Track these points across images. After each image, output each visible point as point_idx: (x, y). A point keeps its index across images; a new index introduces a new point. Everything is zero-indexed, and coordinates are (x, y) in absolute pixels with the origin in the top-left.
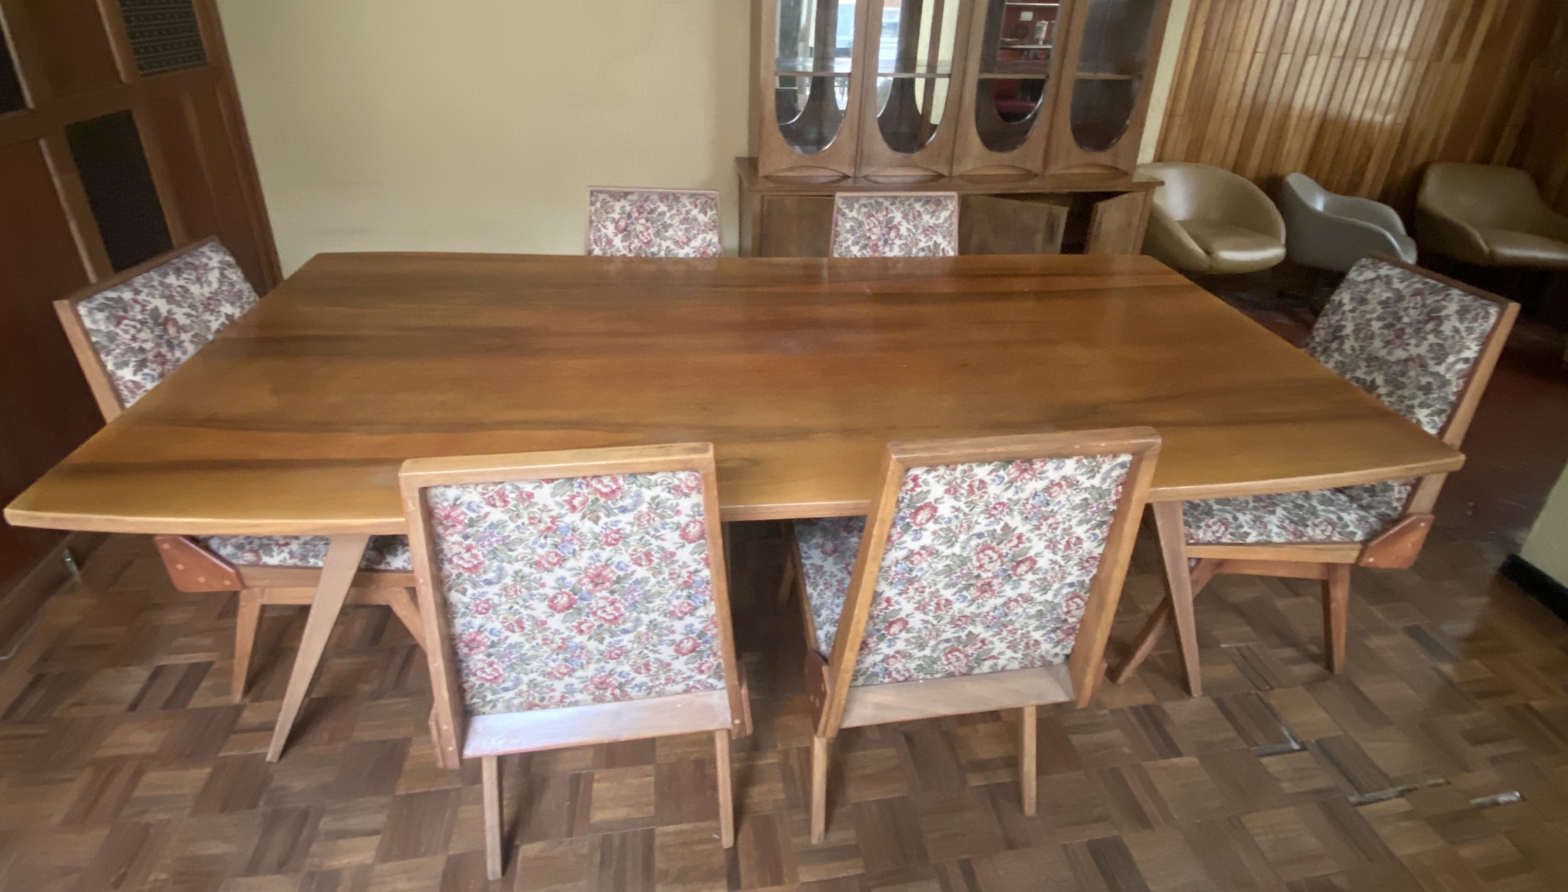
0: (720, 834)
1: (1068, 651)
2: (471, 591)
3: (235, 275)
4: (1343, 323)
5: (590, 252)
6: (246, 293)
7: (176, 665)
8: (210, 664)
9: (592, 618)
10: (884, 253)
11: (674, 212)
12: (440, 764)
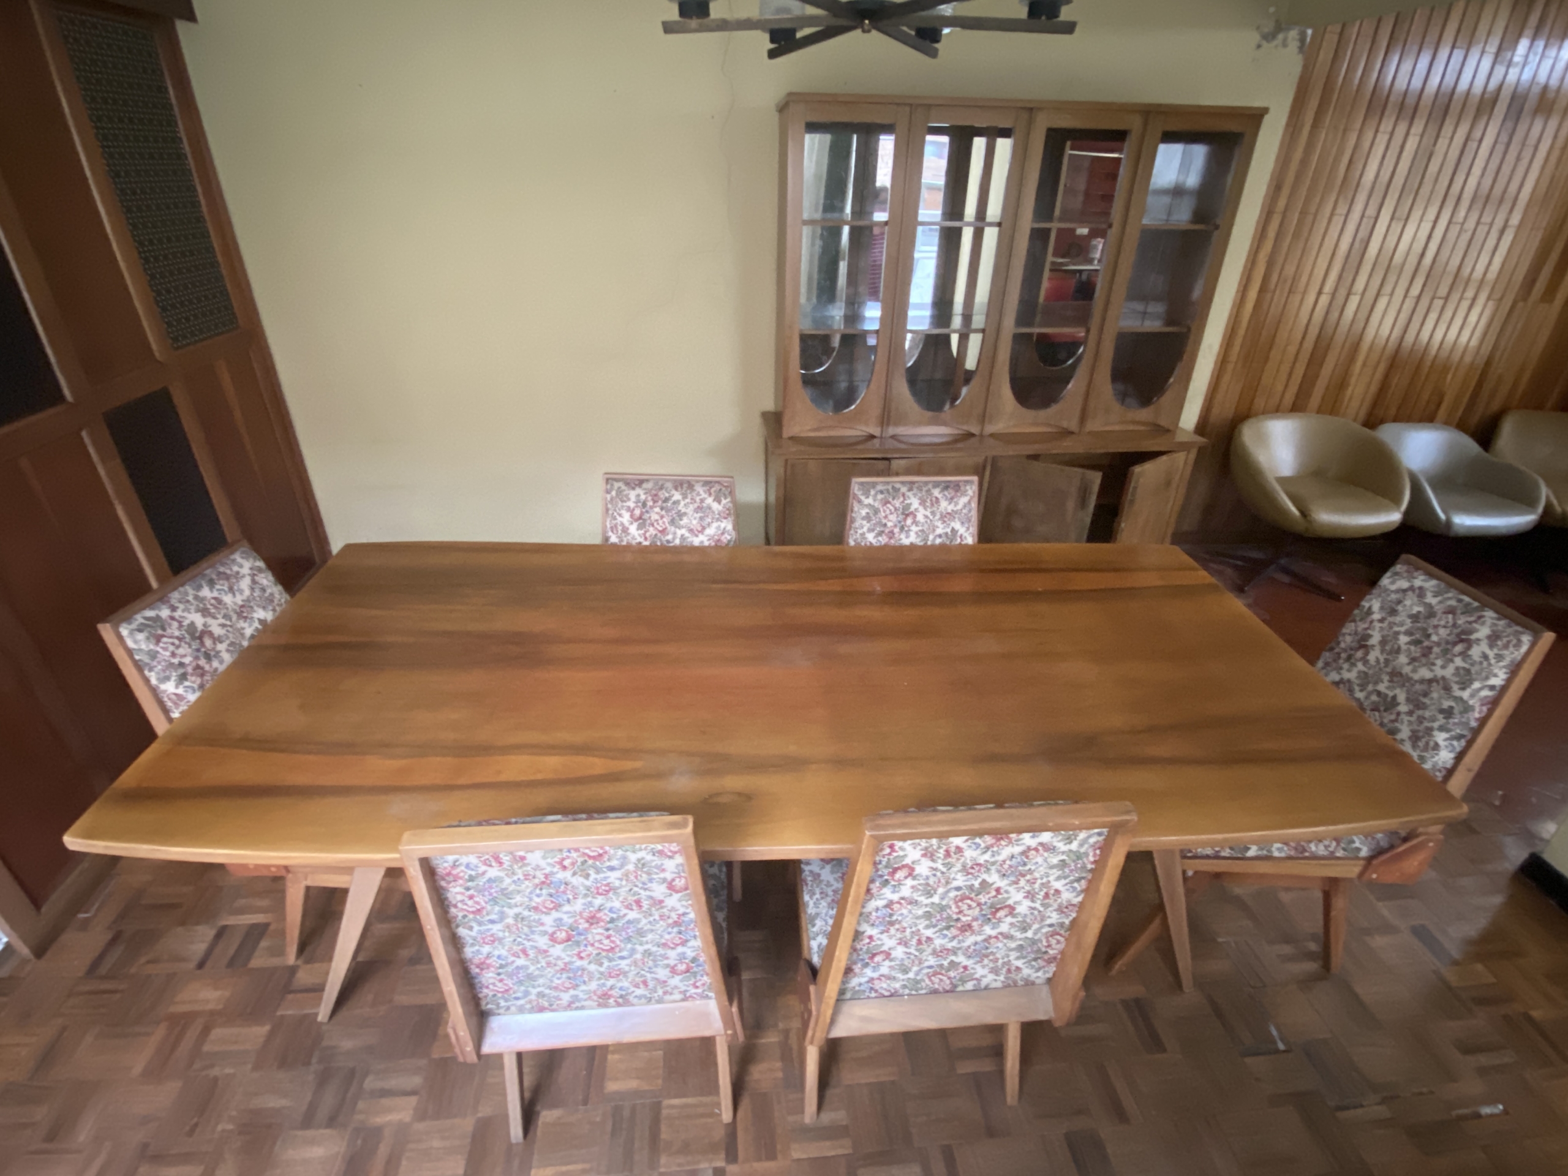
0: (720, 1110)
1: (1049, 975)
2: (476, 928)
3: (266, 580)
4: (1370, 632)
5: (607, 539)
6: (277, 596)
7: (238, 925)
8: (267, 925)
9: (590, 948)
10: (900, 539)
11: (688, 500)
12: (461, 1059)
